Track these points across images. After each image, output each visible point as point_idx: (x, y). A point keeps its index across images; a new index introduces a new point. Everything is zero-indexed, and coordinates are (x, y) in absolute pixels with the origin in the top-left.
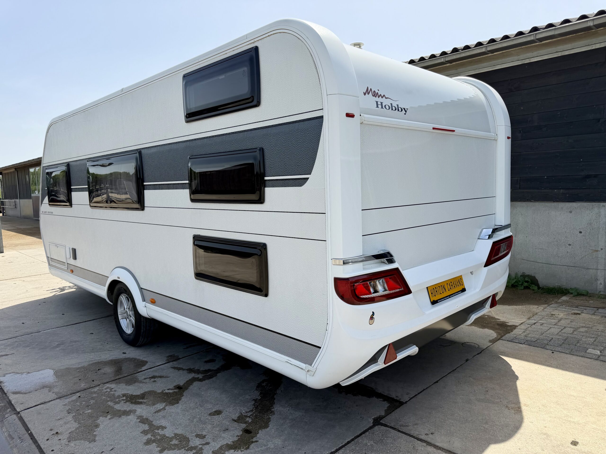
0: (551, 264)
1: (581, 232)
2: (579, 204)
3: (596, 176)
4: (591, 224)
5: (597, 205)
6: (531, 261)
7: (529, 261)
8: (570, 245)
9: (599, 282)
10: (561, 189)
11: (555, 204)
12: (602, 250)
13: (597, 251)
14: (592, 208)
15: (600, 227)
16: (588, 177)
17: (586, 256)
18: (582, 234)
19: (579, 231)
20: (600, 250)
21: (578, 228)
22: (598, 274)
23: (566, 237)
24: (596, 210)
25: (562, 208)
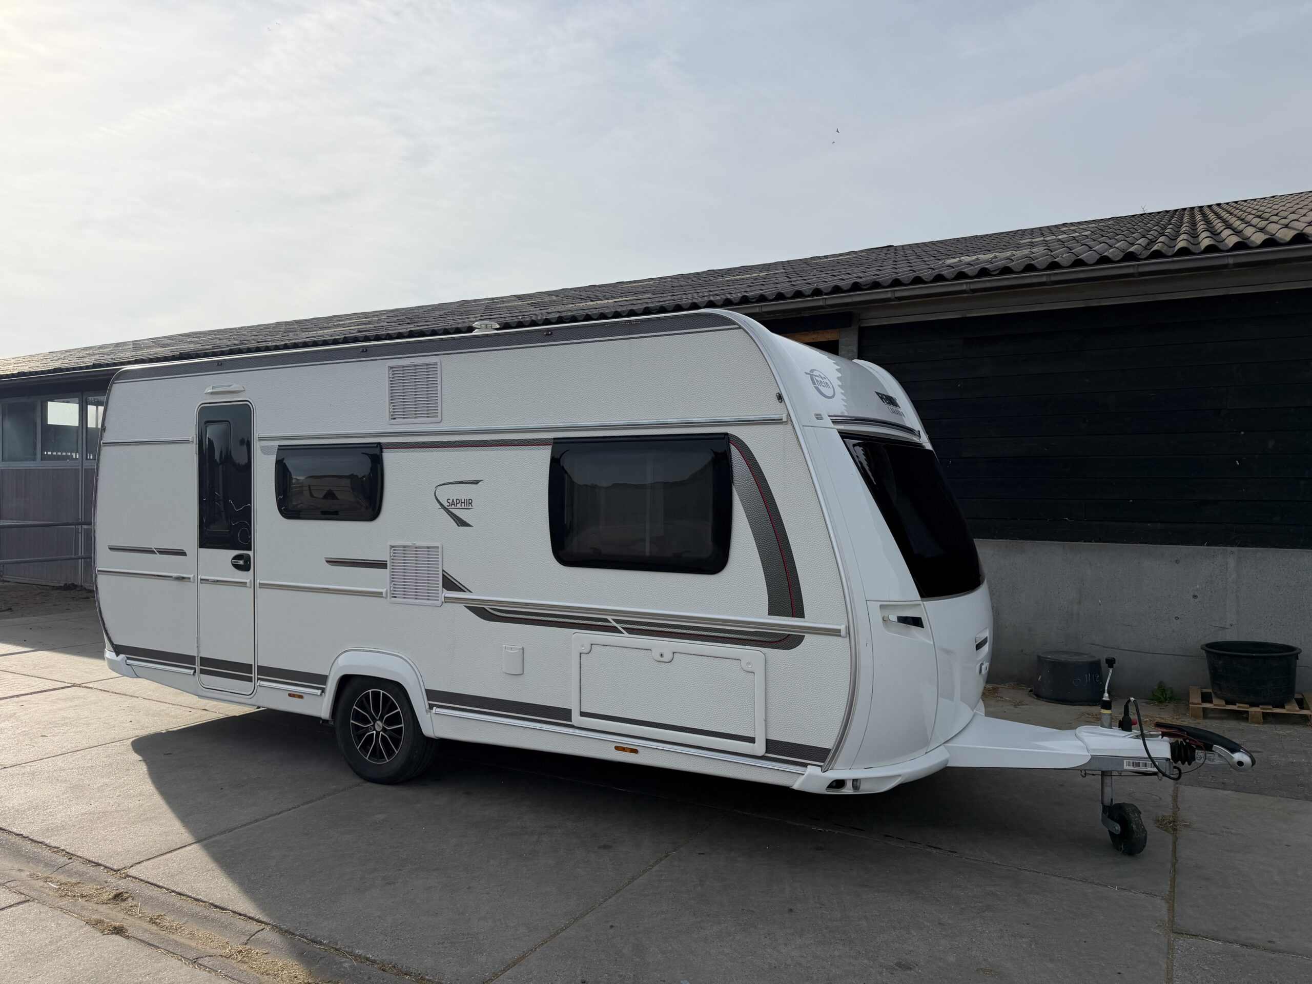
0: (1144, 651)
1: (1195, 597)
2: (1192, 549)
3: (1216, 502)
4: (1211, 582)
5: (1221, 551)
7: (1105, 647)
8: (1177, 618)
10: (1158, 522)
11: (1151, 547)
12: (1233, 628)
15: (1228, 587)
16: (1204, 503)
17: (1206, 636)
18: (1196, 600)
19: (1192, 594)
20: (1227, 627)
21: (1191, 590)
23: (1170, 605)
24: (1220, 559)
25: (1162, 555)
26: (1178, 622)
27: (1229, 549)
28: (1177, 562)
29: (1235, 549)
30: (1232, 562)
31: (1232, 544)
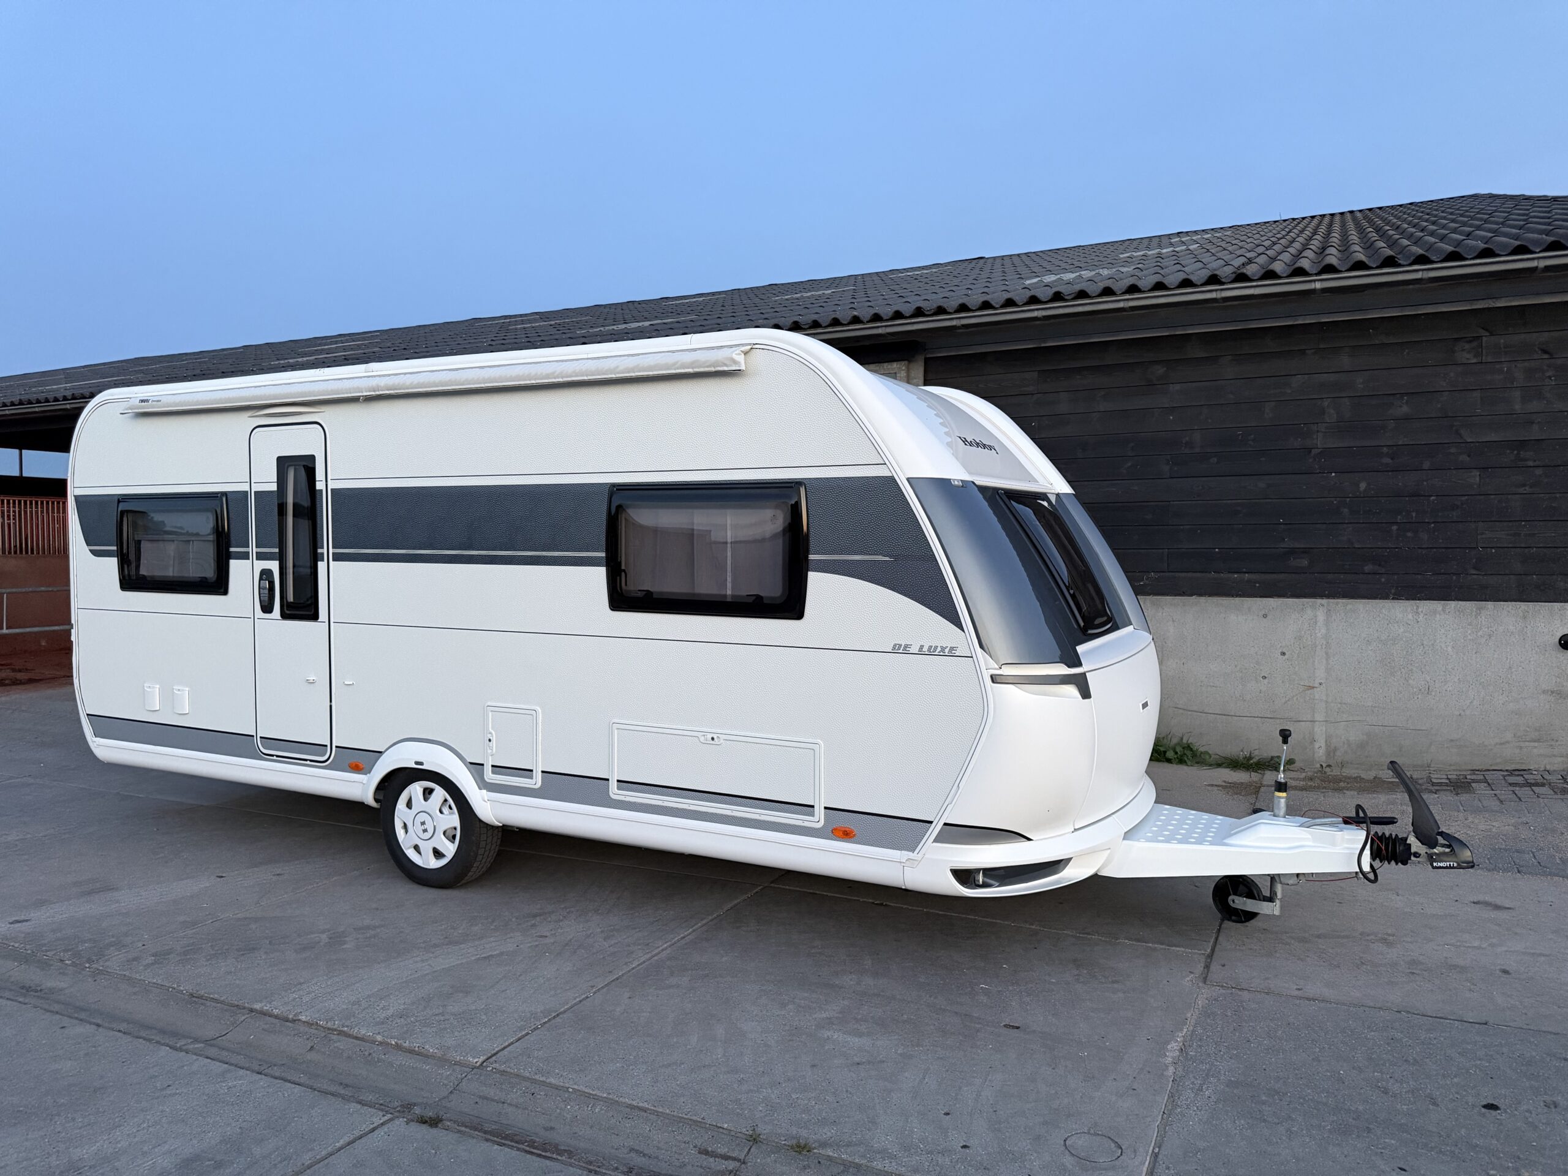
0: (1230, 714)
1: (1283, 654)
2: (1280, 602)
3: (1305, 551)
4: (1300, 638)
5: (1310, 604)
6: (1192, 711)
7: (1189, 711)
8: (1264, 677)
9: (1317, 745)
10: (1245, 573)
11: (1237, 601)
12: (1322, 687)
13: (1313, 687)
14: (1303, 609)
15: (1317, 642)
16: (1292, 552)
17: (1293, 696)
18: (1286, 656)
19: (1281, 651)
20: (1316, 686)
21: (1279, 646)
22: (1316, 729)
23: (1258, 663)
24: (1309, 612)
25: (1249, 609)
26: (1266, 680)
27: (1319, 601)
28: (1265, 616)
29: (1324, 601)
30: (1321, 616)
31: (1322, 596)
